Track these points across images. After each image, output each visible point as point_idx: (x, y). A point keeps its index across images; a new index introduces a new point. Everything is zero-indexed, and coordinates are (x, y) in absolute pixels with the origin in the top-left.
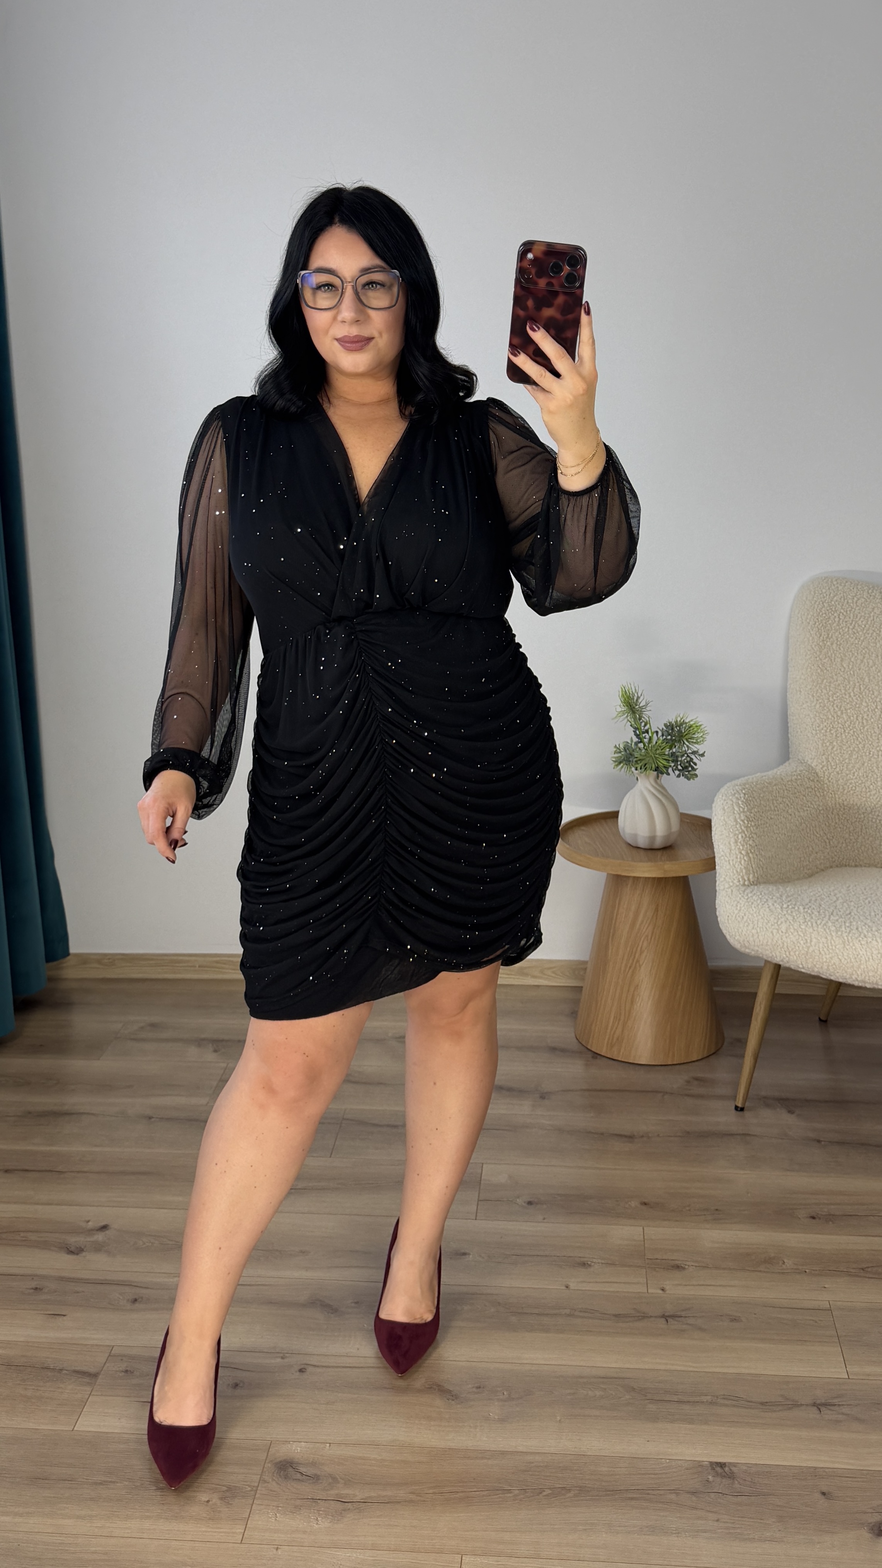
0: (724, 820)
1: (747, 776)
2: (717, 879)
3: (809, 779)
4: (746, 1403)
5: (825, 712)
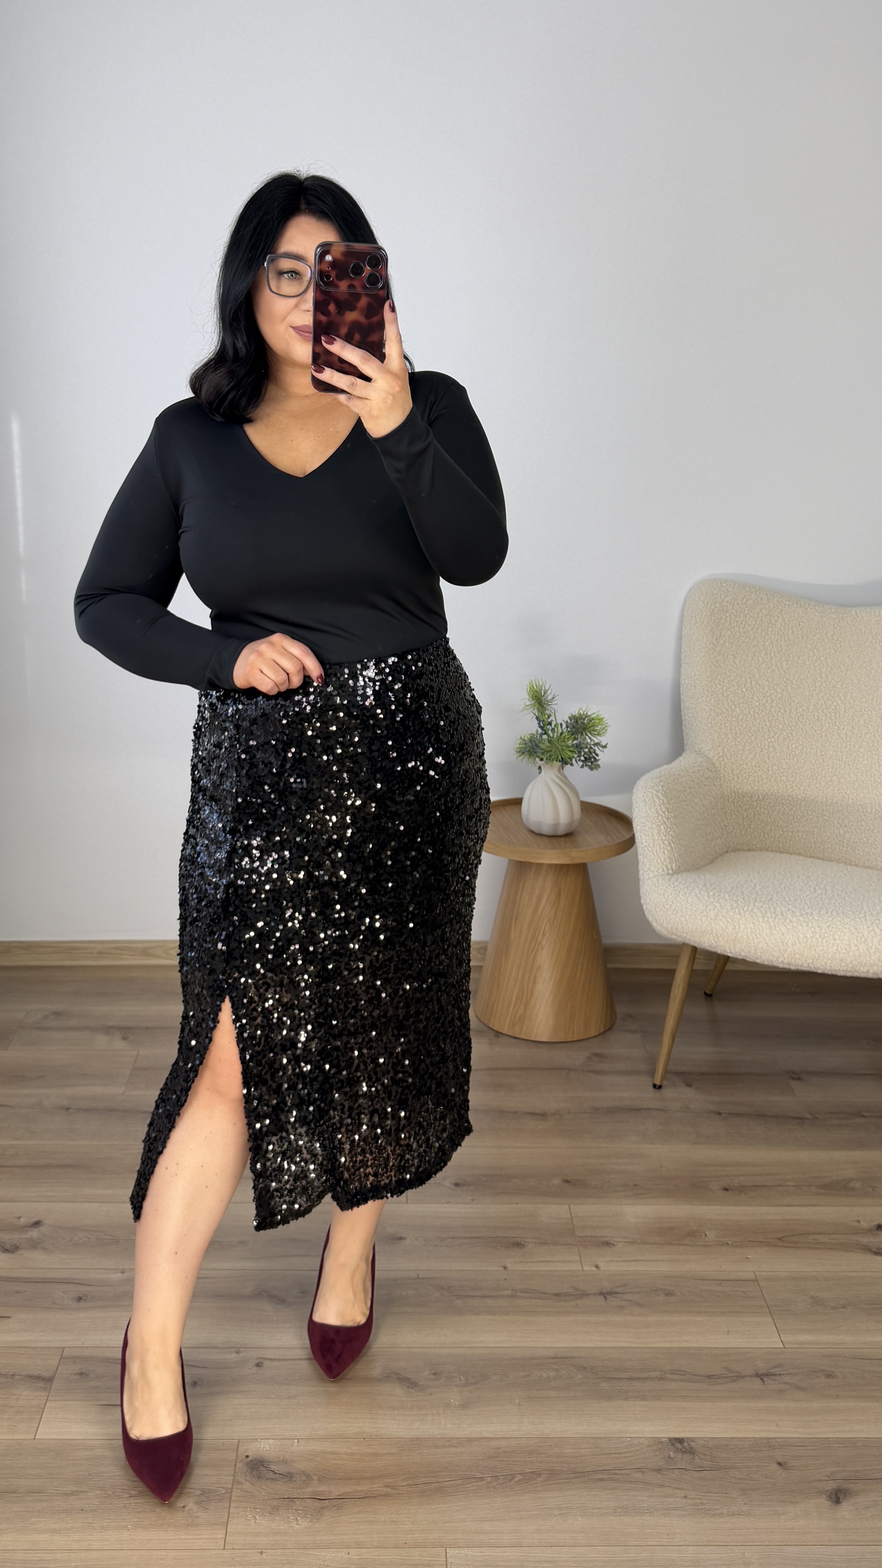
3: (708, 769)
4: (695, 1377)
5: (720, 706)
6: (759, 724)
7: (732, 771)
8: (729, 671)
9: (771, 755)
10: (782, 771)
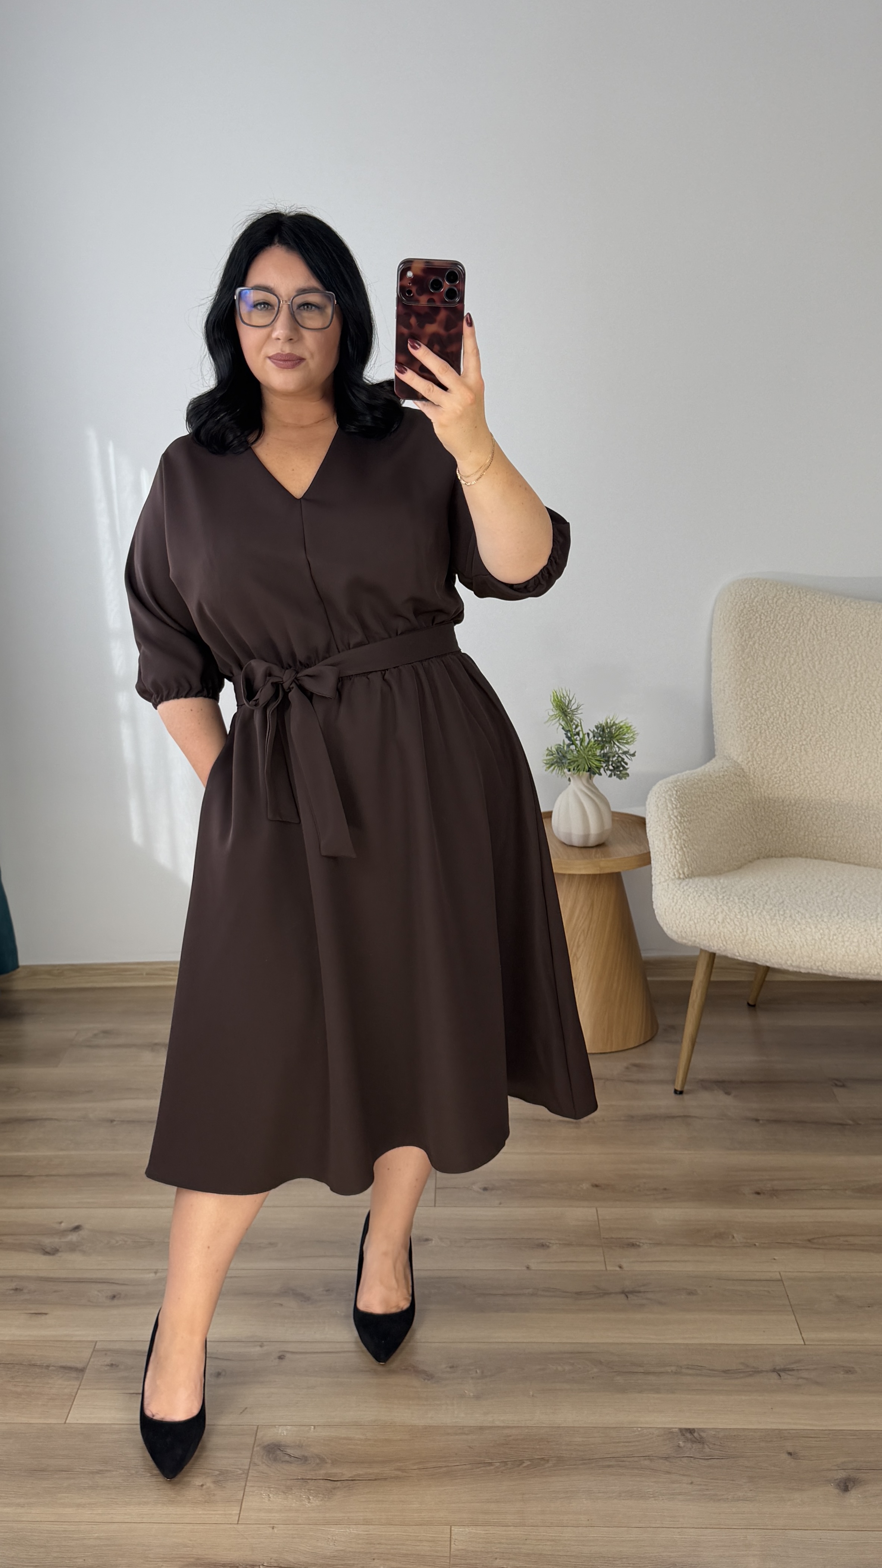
0: (658, 816)
1: (676, 773)
2: (653, 873)
3: (735, 774)
4: (709, 1372)
5: (749, 709)
6: (790, 727)
7: (762, 776)
8: (759, 673)
9: (804, 758)
10: (814, 774)
